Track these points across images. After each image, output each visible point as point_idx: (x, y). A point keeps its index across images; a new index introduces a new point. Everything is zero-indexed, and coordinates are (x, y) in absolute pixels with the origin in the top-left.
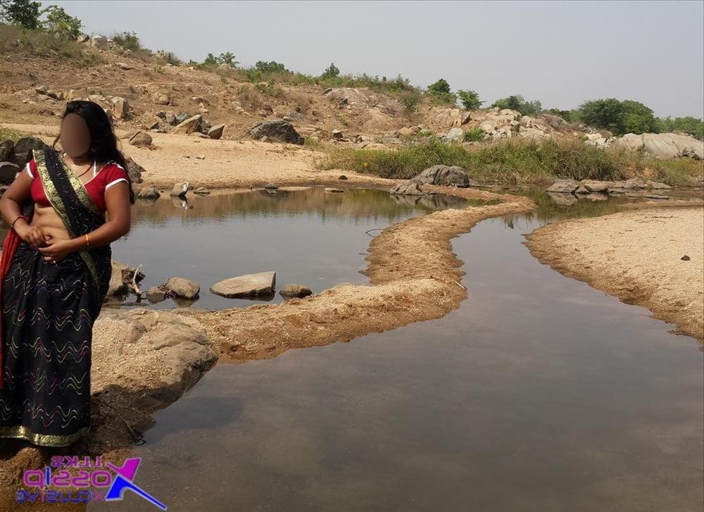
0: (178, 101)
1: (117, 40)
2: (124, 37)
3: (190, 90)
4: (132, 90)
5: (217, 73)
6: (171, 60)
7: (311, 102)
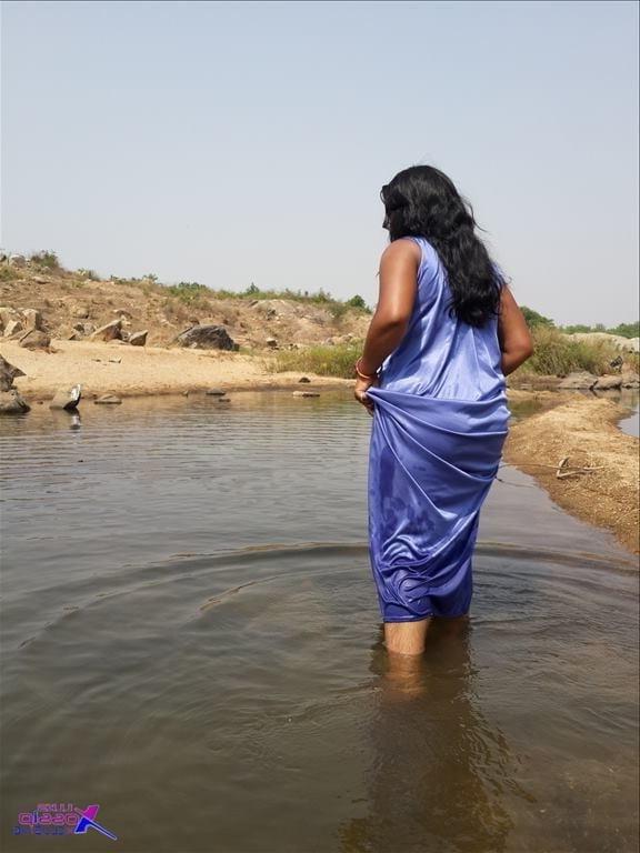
0: (97, 314)
1: (36, 259)
2: (42, 256)
3: (110, 303)
4: (47, 303)
5: (140, 287)
6: (90, 276)
7: (238, 314)
